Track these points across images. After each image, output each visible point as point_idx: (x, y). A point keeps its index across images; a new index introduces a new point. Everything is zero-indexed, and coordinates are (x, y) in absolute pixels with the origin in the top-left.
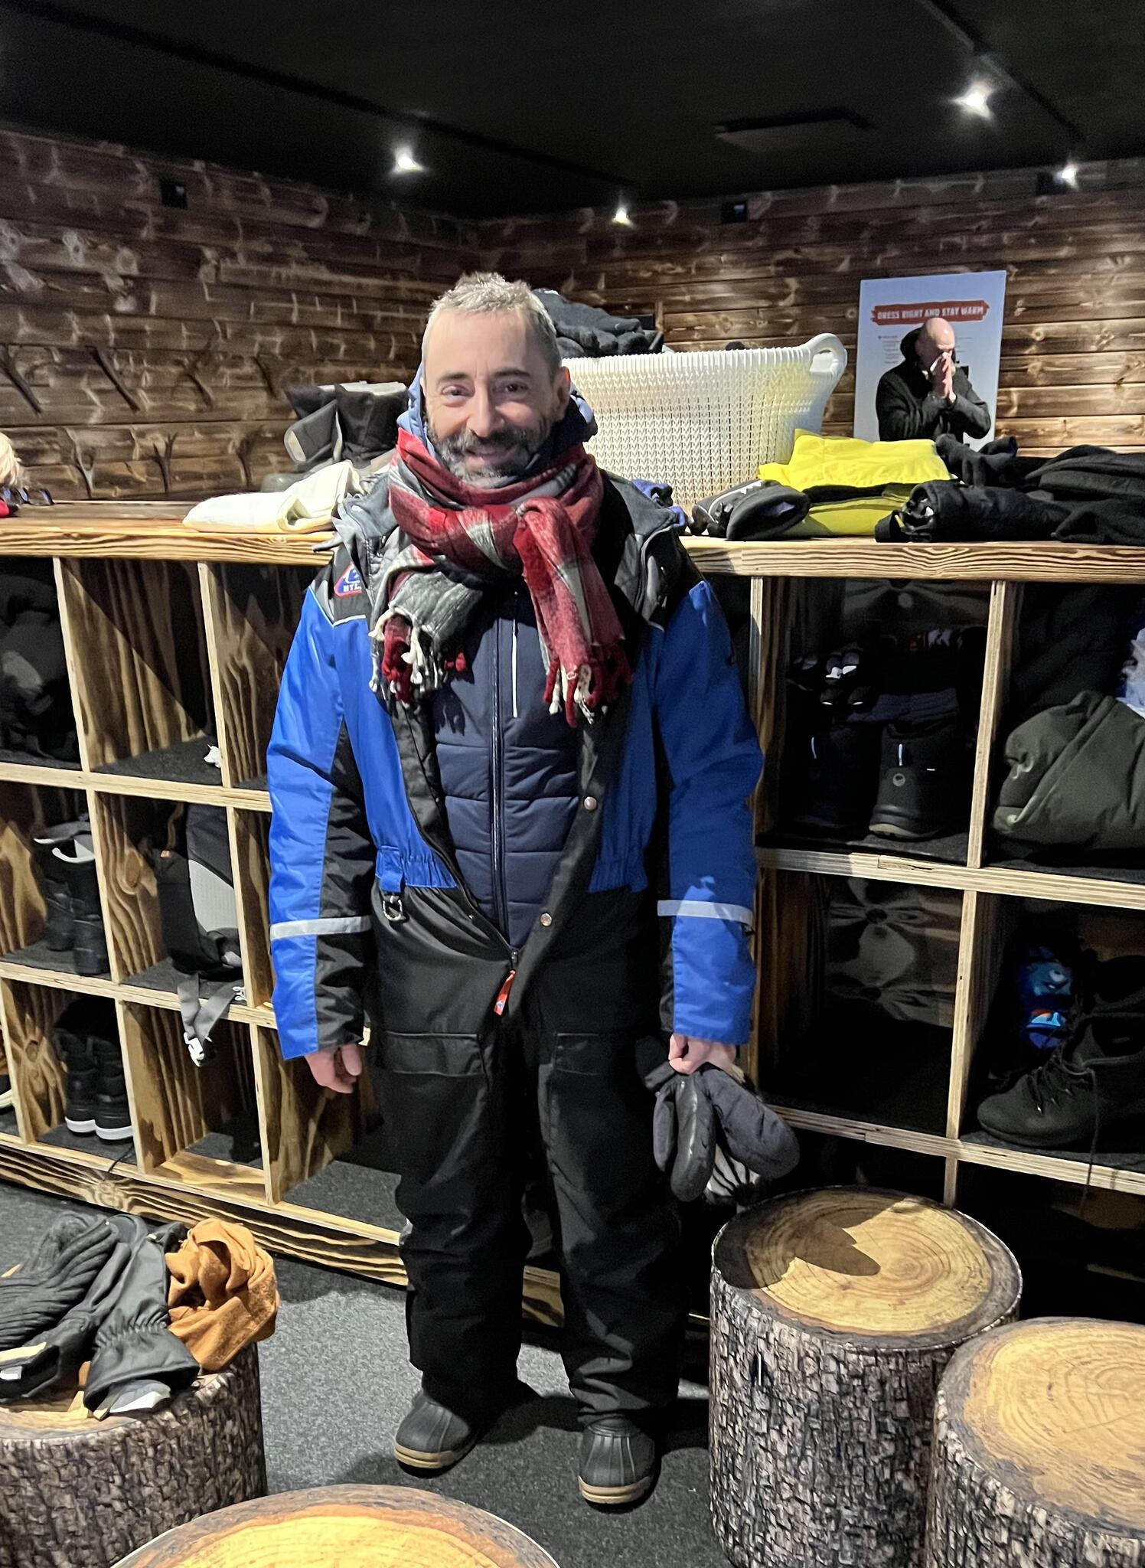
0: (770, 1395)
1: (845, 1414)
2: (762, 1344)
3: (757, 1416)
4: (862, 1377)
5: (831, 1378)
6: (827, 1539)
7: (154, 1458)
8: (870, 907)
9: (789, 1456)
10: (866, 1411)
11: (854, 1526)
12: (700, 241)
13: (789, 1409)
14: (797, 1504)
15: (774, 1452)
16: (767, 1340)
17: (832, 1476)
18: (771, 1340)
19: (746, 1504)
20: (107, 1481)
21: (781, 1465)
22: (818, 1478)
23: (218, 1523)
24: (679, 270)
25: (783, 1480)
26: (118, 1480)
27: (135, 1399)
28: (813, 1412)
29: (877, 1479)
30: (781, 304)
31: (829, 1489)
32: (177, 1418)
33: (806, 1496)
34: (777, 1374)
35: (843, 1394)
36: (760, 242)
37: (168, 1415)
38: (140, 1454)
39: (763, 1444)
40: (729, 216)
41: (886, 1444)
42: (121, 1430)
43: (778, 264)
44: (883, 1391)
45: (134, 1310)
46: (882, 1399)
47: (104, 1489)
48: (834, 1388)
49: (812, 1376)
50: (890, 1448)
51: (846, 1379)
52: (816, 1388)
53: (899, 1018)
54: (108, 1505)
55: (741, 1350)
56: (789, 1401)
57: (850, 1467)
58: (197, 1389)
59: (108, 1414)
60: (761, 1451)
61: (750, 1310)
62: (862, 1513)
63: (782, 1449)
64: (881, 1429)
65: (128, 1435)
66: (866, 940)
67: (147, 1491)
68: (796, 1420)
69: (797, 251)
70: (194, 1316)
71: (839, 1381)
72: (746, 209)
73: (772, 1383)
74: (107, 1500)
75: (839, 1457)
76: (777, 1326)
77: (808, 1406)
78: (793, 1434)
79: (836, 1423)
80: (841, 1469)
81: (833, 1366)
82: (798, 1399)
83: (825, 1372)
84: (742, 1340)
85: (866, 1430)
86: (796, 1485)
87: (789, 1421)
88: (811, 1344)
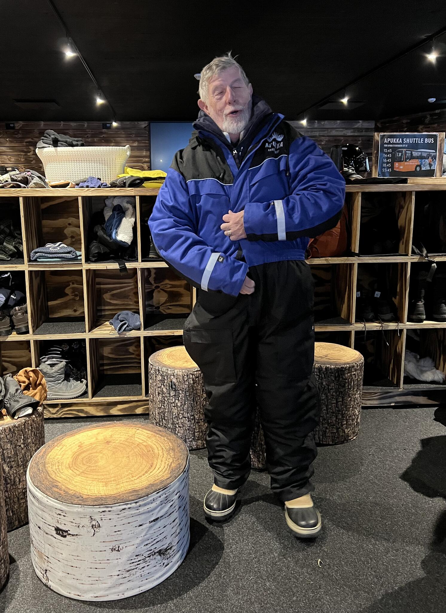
0: (175, 390)
1: (195, 389)
2: (172, 377)
3: (172, 398)
4: (198, 377)
5: (191, 380)
6: (192, 426)
7: (31, 430)
8: (155, 285)
9: (181, 405)
10: (199, 386)
11: (198, 420)
13: (181, 392)
14: (184, 419)
15: (177, 406)
16: (174, 375)
17: (192, 407)
20: (20, 438)
21: (179, 409)
22: (189, 409)
25: (180, 413)
26: (23, 437)
27: (25, 412)
28: (187, 391)
29: (203, 405)
31: (192, 411)
32: (36, 417)
33: (186, 415)
34: (177, 384)
35: (194, 383)
36: (20, 136)
37: (34, 416)
38: (28, 428)
39: (174, 405)
40: (8, 127)
42: (24, 421)
43: (26, 142)
45: (15, 392)
47: (19, 441)
48: (192, 382)
49: (186, 381)
52: (187, 383)
54: (20, 446)
55: (166, 381)
56: (181, 390)
57: (197, 403)
58: (38, 410)
59: (19, 418)
60: (173, 408)
61: (168, 370)
62: (200, 415)
63: (179, 404)
65: (26, 422)
66: (155, 294)
67: (29, 440)
68: (183, 394)
70: (29, 393)
71: (193, 380)
72: (14, 126)
73: (175, 386)
75: (194, 401)
76: (176, 371)
77: (186, 389)
78: (182, 399)
79: (193, 392)
80: (194, 404)
81: (191, 376)
82: (183, 388)
83: (190, 378)
84: (166, 379)
85: (199, 392)
86: (183, 413)
87: (181, 396)
88: (185, 372)
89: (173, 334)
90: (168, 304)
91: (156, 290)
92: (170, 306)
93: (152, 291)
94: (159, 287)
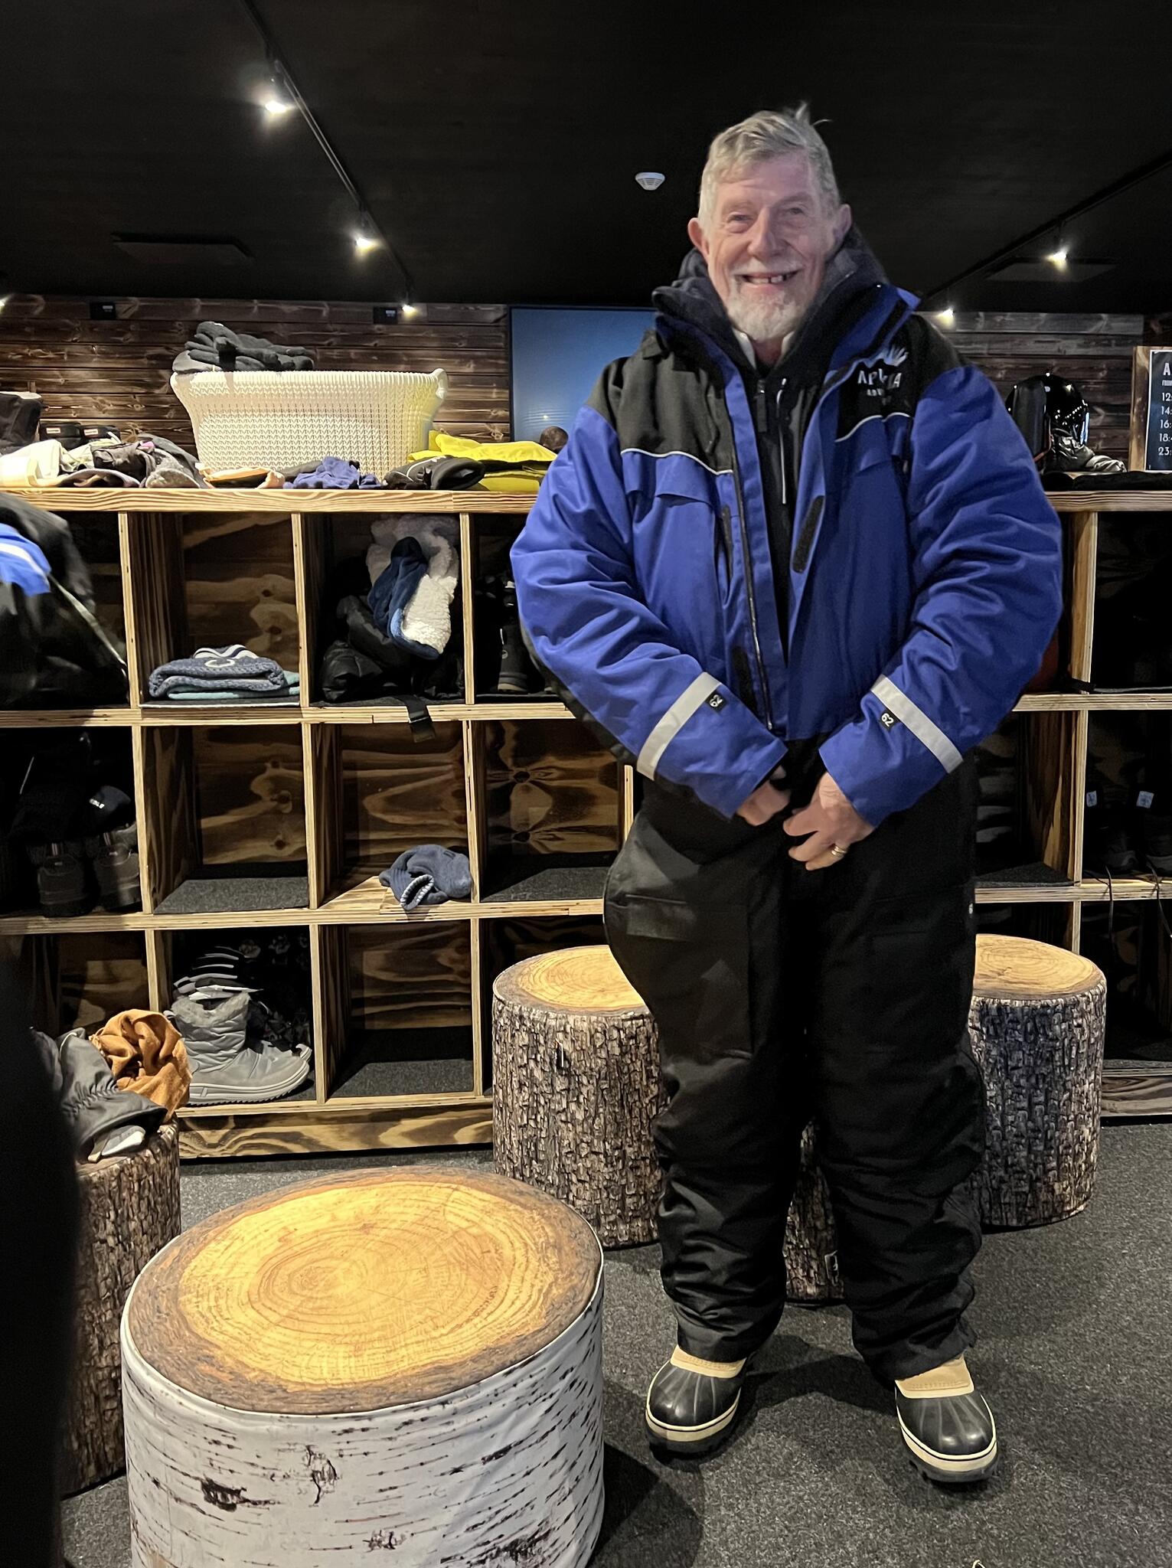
0: (569, 1075)
1: (626, 1070)
2: (560, 1036)
3: (558, 1097)
4: (634, 1037)
5: (615, 1044)
6: (617, 1177)
7: (139, 1193)
8: (516, 770)
9: (585, 1119)
10: (639, 1063)
11: (635, 1160)
12: (71, 332)
13: (585, 1080)
14: (594, 1157)
15: (573, 1121)
16: (565, 1032)
17: (618, 1124)
18: (568, 1030)
19: (550, 1178)
20: (104, 1217)
21: (579, 1129)
22: (609, 1128)
24: (51, 355)
25: (582, 1141)
26: (112, 1214)
27: (121, 1141)
28: (603, 1076)
29: (648, 1116)
30: (157, 391)
31: (616, 1135)
32: (155, 1156)
33: (599, 1146)
34: (574, 1055)
35: (623, 1054)
36: (131, 338)
37: (148, 1152)
38: (129, 1189)
39: (563, 1118)
40: (97, 313)
41: (652, 1087)
42: (117, 1166)
43: (150, 358)
44: (649, 1045)
45: (92, 1080)
46: (648, 1051)
47: (102, 1225)
48: (617, 1051)
49: (601, 1047)
50: (654, 1089)
51: (625, 1042)
52: (604, 1055)
54: (104, 1241)
55: (541, 1049)
56: (584, 1073)
57: (630, 1112)
58: (161, 1133)
59: (101, 1157)
60: (563, 1125)
61: (548, 1015)
62: (640, 1148)
63: (580, 1116)
64: (649, 1076)
65: (122, 1171)
67: (133, 1225)
68: (591, 1087)
69: (168, 349)
70: (136, 1084)
71: (621, 1045)
72: (114, 309)
73: (570, 1063)
74: (102, 1237)
75: (623, 1107)
76: (571, 1019)
77: (599, 1072)
78: (588, 1100)
79: (620, 1079)
80: (624, 1116)
81: (615, 1034)
82: (591, 1069)
83: (611, 1040)
84: (542, 1042)
85: (640, 1080)
86: (592, 1141)
87: (584, 1090)
88: (598, 1022)
89: (565, 913)
90: (553, 826)
91: (518, 786)
92: (560, 830)
93: (508, 789)
94: (526, 775)
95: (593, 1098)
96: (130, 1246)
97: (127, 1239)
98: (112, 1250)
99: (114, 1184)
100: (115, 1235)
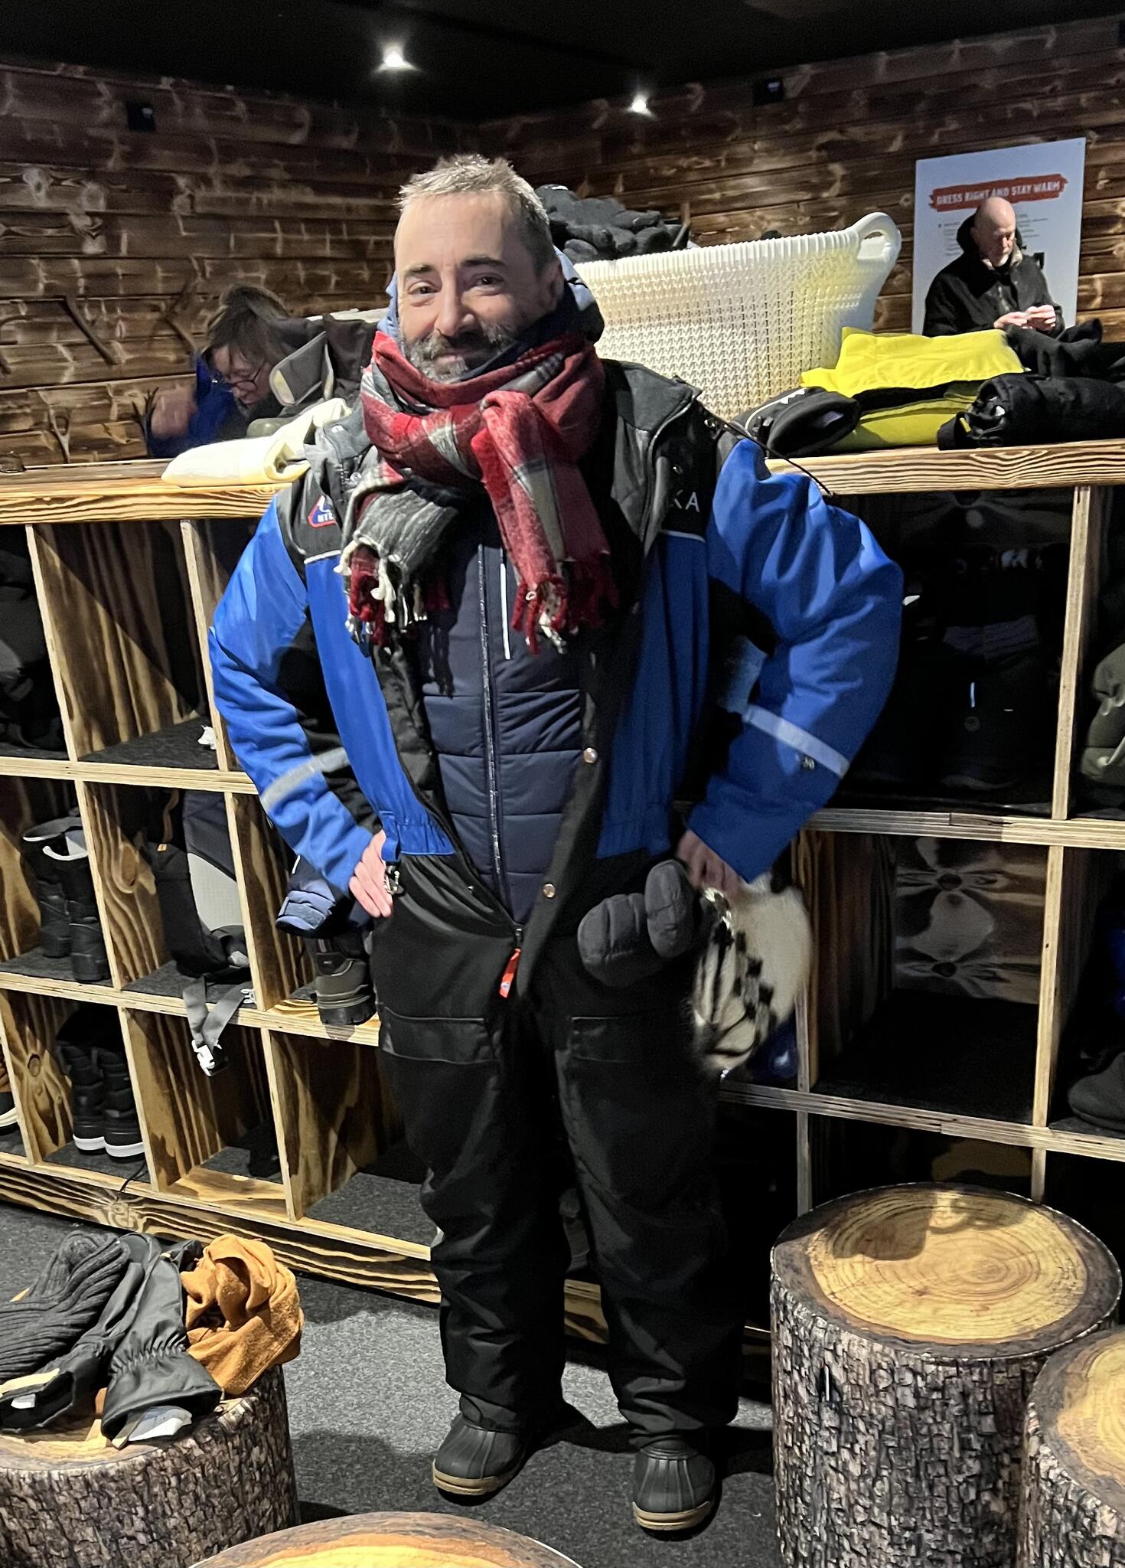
0: (839, 1411)
1: (924, 1430)
2: (829, 1357)
3: (826, 1434)
4: (942, 1389)
5: (908, 1392)
6: (908, 1564)
7: (178, 1488)
8: (941, 872)
9: (863, 1477)
10: (947, 1426)
11: (936, 1550)
12: (732, 125)
13: (862, 1426)
14: (873, 1528)
15: (845, 1472)
16: (834, 1352)
17: (911, 1498)
18: (840, 1352)
19: (816, 1529)
20: (130, 1513)
21: (853, 1486)
22: (896, 1500)
23: (248, 1555)
24: (707, 163)
25: (857, 1503)
26: (141, 1511)
27: (154, 1426)
28: (888, 1429)
29: (961, 1500)
30: (825, 195)
31: (907, 1511)
32: (200, 1445)
33: (883, 1520)
34: (846, 1389)
35: (920, 1409)
36: (799, 124)
37: (191, 1442)
38: (163, 1483)
39: (833, 1463)
40: (762, 96)
41: (970, 1462)
42: (142, 1459)
44: (967, 1405)
45: (150, 1333)
46: (965, 1413)
47: (127, 1521)
48: (911, 1402)
49: (886, 1389)
50: (975, 1467)
51: (924, 1392)
52: (890, 1402)
53: (977, 996)
54: (131, 1538)
55: (807, 1364)
56: (861, 1417)
57: (931, 1487)
58: (220, 1414)
59: (127, 1443)
60: (831, 1472)
61: (815, 1321)
62: (945, 1537)
63: (855, 1469)
64: (965, 1446)
65: (149, 1464)
66: (938, 911)
67: (171, 1523)
68: (869, 1437)
69: (841, 132)
70: (214, 1337)
71: (917, 1395)
72: (781, 87)
73: (842, 1398)
74: (130, 1533)
75: (917, 1477)
76: (845, 1337)
77: (883, 1422)
78: (866, 1454)
79: (914, 1440)
80: (920, 1490)
81: (909, 1378)
82: (871, 1415)
83: (901, 1384)
84: (807, 1353)
85: (948, 1448)
86: (871, 1507)
87: (861, 1439)
88: (884, 1355)
89: (935, 1129)
90: (995, 959)
91: (942, 896)
92: (1002, 966)
93: (929, 896)
95: (873, 1453)
96: (170, 1544)
97: (167, 1535)
98: (145, 1548)
99: (139, 1478)
100: (147, 1532)
